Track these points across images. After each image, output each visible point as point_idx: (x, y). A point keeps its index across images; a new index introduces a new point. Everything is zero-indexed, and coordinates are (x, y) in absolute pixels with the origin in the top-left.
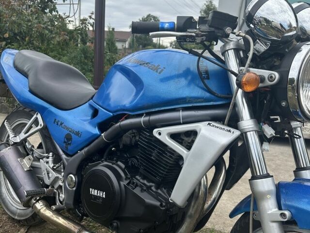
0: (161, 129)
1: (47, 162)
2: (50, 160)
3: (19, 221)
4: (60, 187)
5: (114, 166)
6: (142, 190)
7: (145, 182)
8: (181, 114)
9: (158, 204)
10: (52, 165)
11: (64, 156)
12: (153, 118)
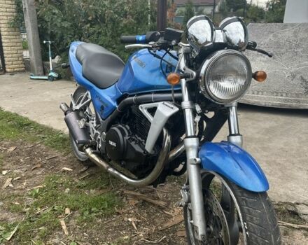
0: (142, 105)
1: (93, 123)
2: (95, 122)
3: (82, 162)
4: (99, 139)
5: (123, 128)
6: (136, 143)
7: (140, 139)
8: (152, 96)
9: (142, 151)
10: (95, 125)
11: (101, 120)
12: (139, 97)
